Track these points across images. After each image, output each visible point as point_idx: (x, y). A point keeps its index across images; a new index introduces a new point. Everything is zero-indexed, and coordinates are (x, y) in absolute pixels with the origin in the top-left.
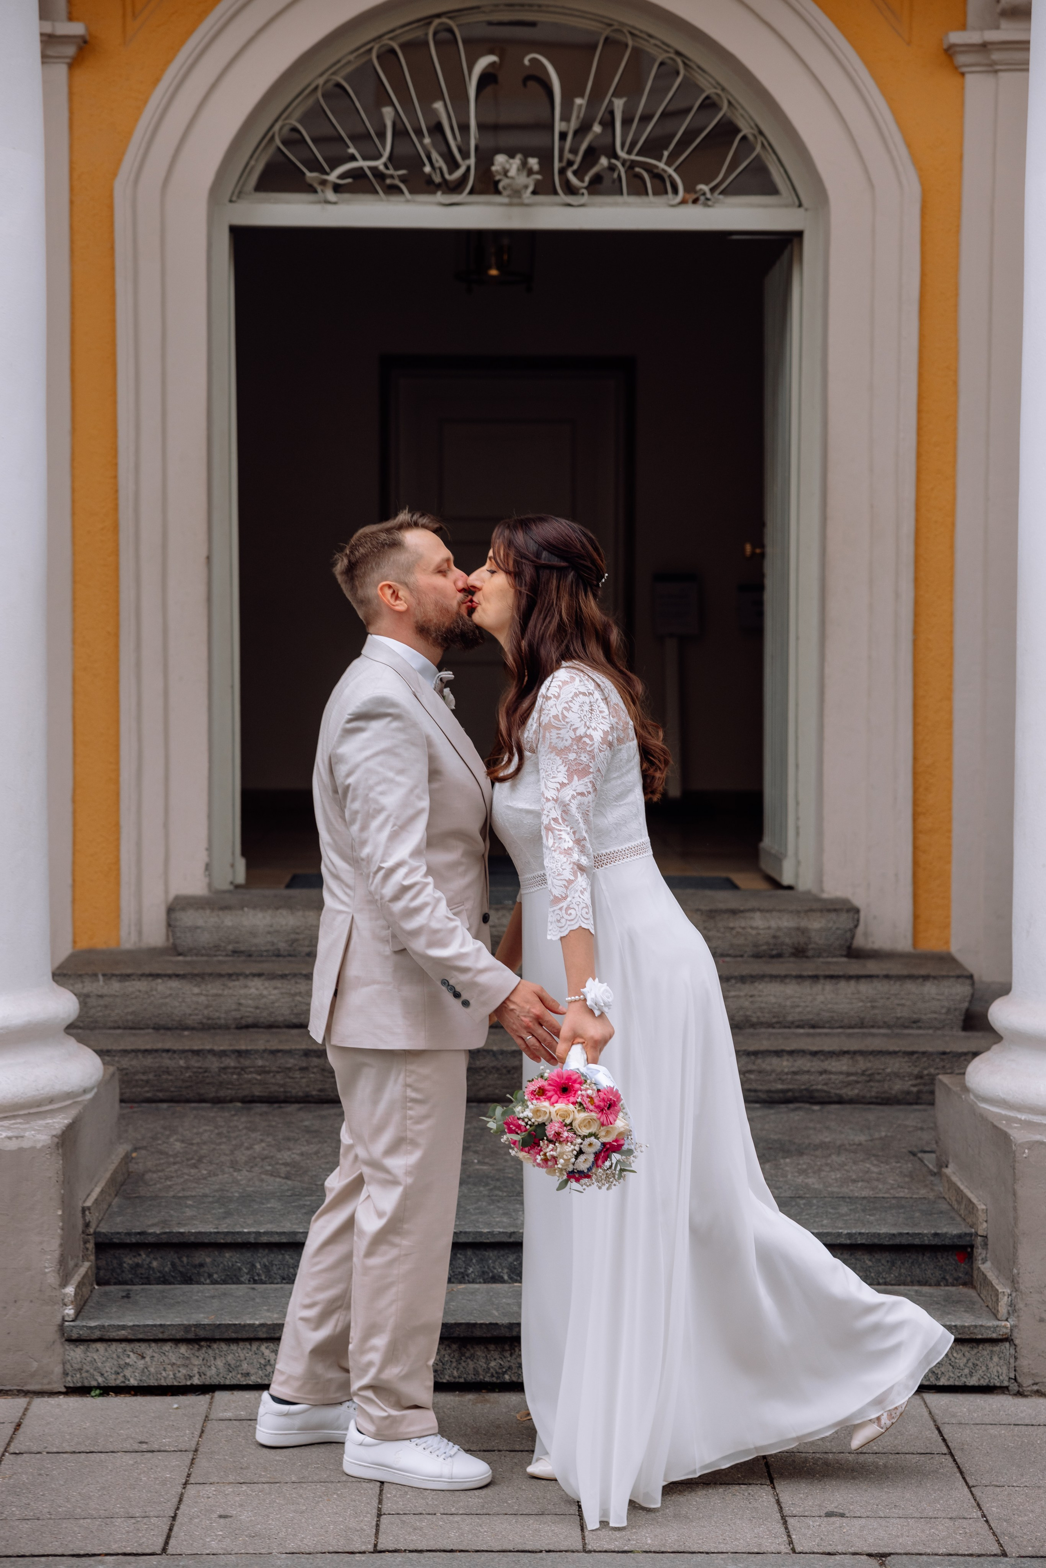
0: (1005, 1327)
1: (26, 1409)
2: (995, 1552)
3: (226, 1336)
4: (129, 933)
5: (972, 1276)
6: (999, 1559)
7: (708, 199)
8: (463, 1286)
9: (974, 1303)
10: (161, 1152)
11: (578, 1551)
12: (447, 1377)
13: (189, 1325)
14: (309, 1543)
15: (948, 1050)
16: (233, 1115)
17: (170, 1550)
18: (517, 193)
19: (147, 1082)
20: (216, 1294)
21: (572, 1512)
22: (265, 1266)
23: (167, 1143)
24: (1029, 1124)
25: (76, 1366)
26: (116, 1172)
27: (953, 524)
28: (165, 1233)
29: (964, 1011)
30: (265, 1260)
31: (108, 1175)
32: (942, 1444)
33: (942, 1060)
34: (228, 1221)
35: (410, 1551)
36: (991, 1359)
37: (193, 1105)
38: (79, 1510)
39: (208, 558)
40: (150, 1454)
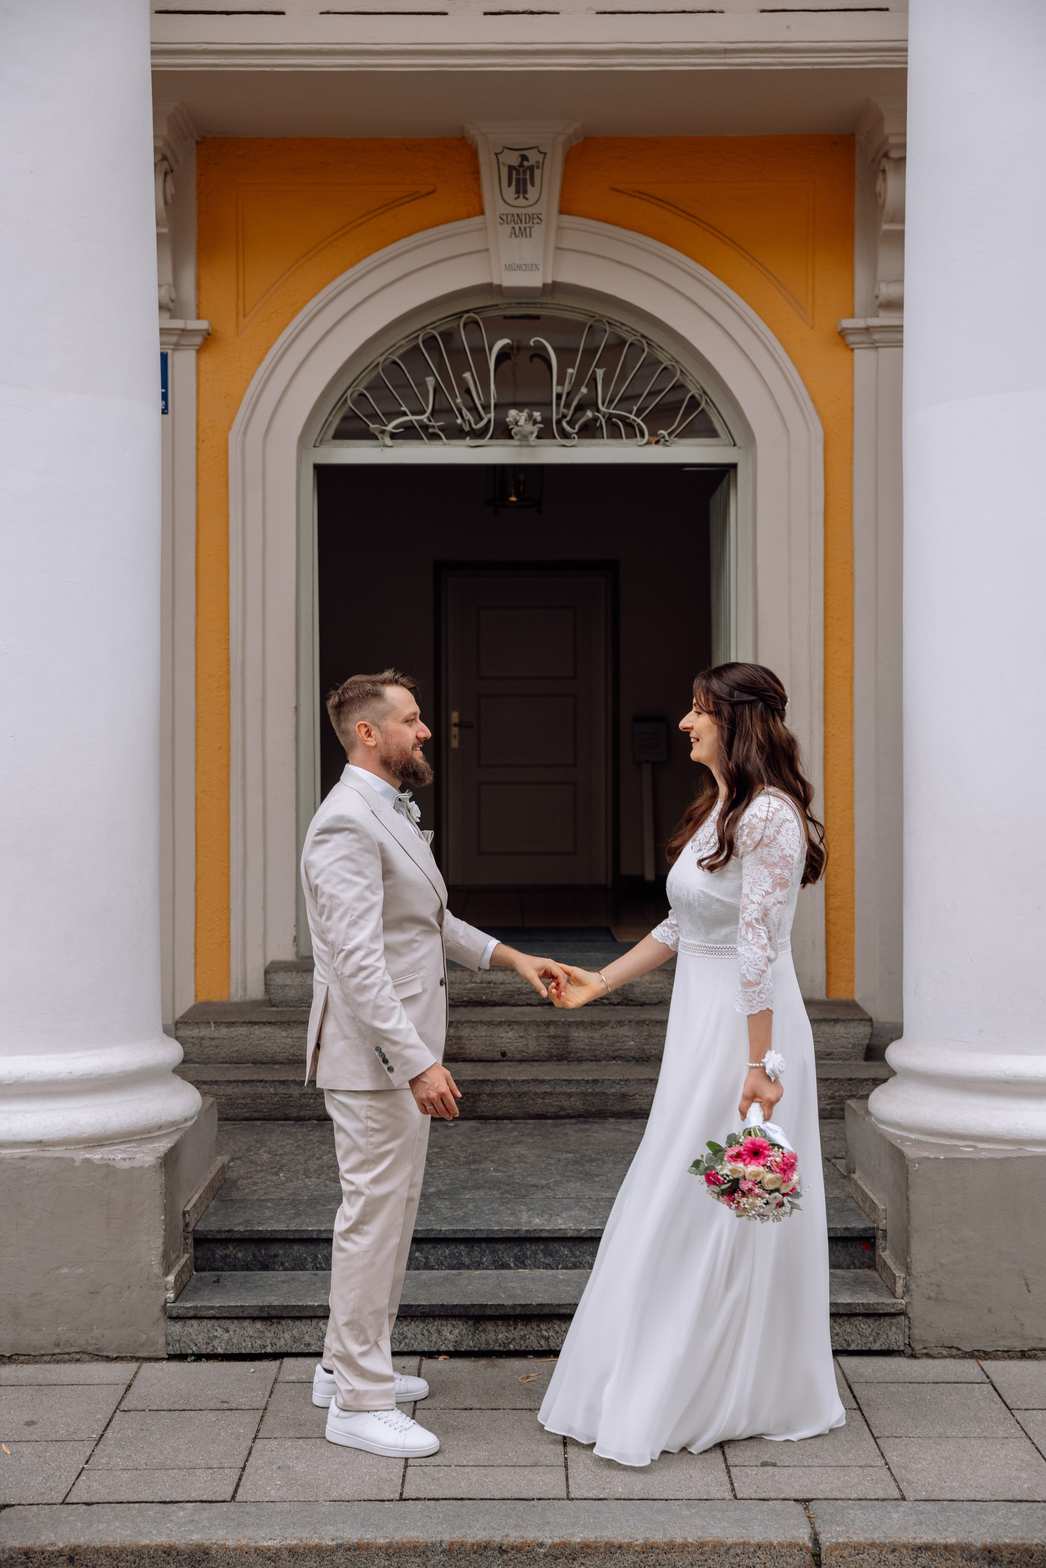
0: (901, 1304)
1: (137, 1373)
2: (896, 1497)
3: (292, 1314)
4: (237, 990)
5: (875, 1261)
6: (899, 1502)
7: (667, 441)
8: (478, 1272)
9: (876, 1283)
10: (252, 1162)
11: (563, 1499)
12: (465, 1347)
13: (263, 1306)
14: (348, 1492)
15: (854, 1077)
16: (310, 1131)
17: (238, 1498)
18: (525, 437)
19: (246, 1105)
20: (287, 1279)
21: (559, 1463)
22: (325, 1256)
23: (257, 1154)
24: (918, 1142)
25: (176, 1338)
26: (213, 1180)
27: (852, 678)
28: (247, 1231)
29: (865, 1046)
30: (325, 1252)
31: (206, 1183)
32: (853, 1400)
33: (850, 1084)
34: (297, 1220)
35: (429, 1499)
36: (890, 1329)
37: (280, 1122)
38: (170, 1462)
39: (297, 708)
40: (229, 1413)
